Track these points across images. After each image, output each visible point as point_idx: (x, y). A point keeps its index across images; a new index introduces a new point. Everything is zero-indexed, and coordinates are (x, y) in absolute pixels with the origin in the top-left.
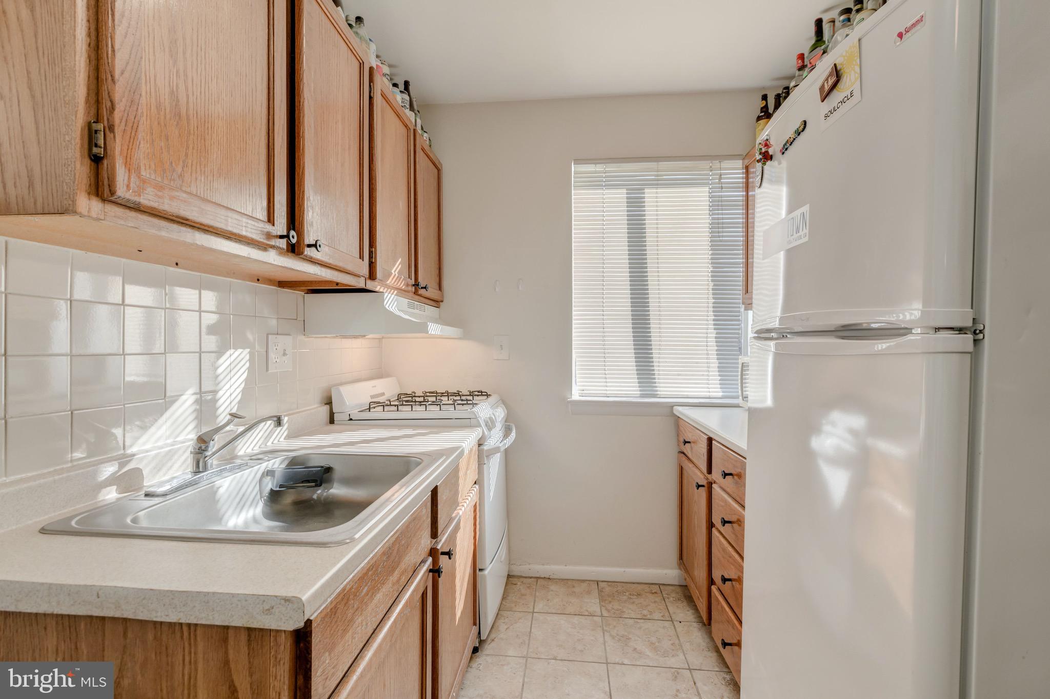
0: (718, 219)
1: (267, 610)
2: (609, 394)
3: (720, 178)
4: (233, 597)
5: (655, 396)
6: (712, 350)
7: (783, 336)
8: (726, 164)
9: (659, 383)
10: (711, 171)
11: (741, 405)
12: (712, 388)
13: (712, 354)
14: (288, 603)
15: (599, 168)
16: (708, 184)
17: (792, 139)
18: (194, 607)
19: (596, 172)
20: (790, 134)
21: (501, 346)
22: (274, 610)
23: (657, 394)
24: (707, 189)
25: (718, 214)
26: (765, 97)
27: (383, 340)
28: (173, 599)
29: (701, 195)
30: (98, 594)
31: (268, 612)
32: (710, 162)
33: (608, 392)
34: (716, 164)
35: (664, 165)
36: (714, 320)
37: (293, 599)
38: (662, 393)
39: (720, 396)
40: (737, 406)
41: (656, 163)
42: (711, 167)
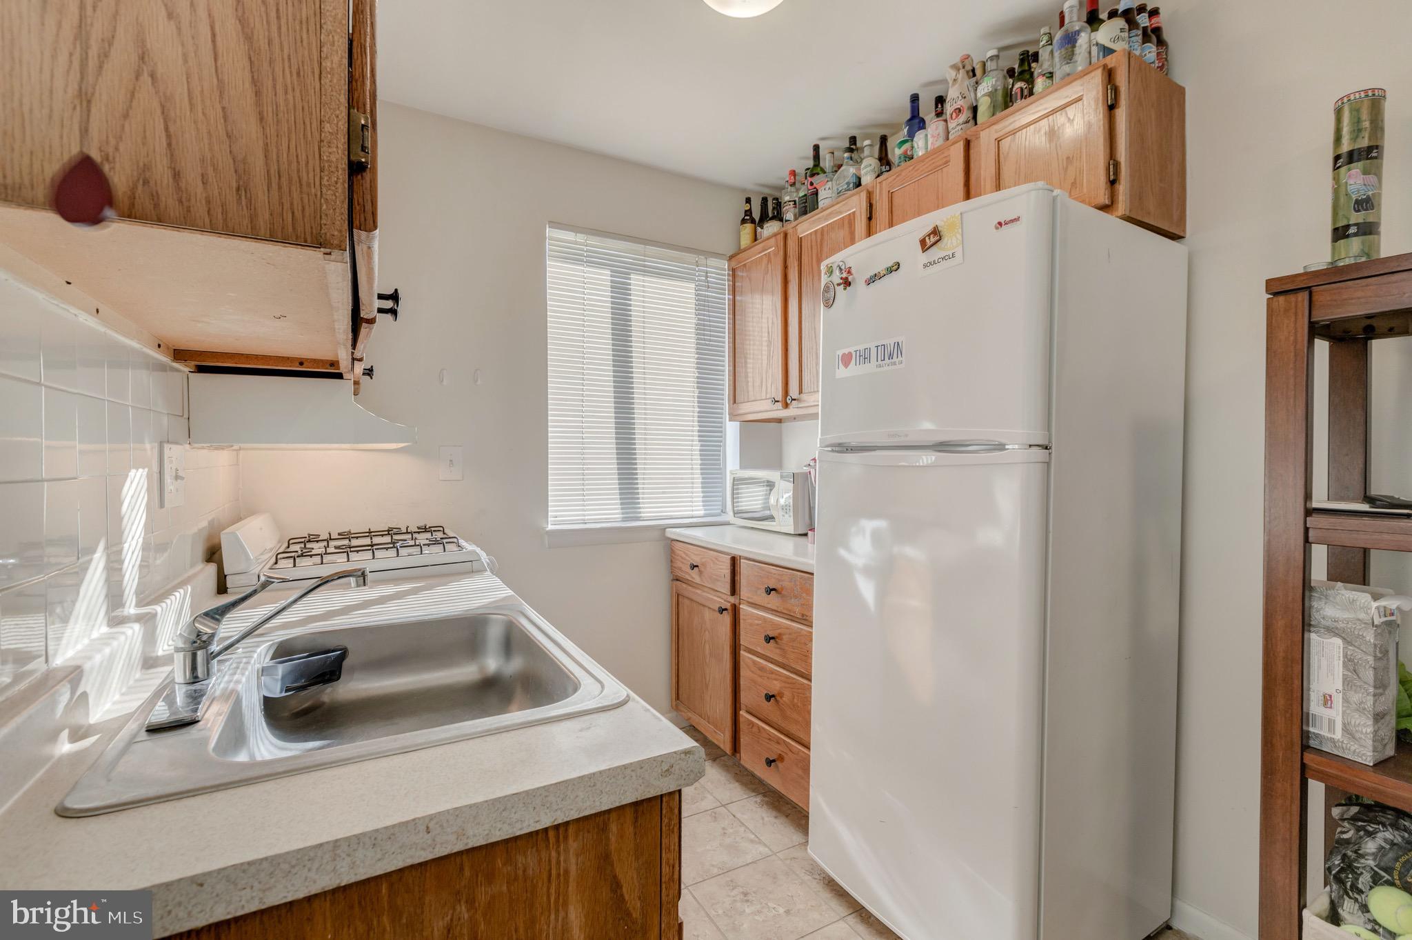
0: (704, 320)
1: (666, 771)
2: (588, 519)
3: (707, 277)
4: (625, 768)
5: (638, 519)
6: (696, 464)
7: (847, 450)
8: (713, 262)
9: (643, 503)
10: (698, 266)
11: (731, 523)
12: (695, 506)
13: (696, 469)
14: (688, 755)
15: (580, 238)
16: (694, 280)
17: (882, 275)
18: (577, 796)
19: (576, 243)
20: (880, 268)
21: (451, 461)
22: (673, 769)
23: (641, 517)
24: (693, 286)
25: (704, 315)
26: (748, 201)
27: (241, 452)
28: (546, 796)
29: (687, 291)
30: (428, 828)
31: (667, 773)
32: (695, 256)
33: (586, 517)
34: (702, 259)
35: (651, 249)
36: (699, 431)
37: (694, 749)
38: (645, 515)
39: (702, 515)
40: (728, 524)
41: (643, 246)
42: (697, 262)
